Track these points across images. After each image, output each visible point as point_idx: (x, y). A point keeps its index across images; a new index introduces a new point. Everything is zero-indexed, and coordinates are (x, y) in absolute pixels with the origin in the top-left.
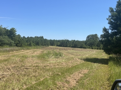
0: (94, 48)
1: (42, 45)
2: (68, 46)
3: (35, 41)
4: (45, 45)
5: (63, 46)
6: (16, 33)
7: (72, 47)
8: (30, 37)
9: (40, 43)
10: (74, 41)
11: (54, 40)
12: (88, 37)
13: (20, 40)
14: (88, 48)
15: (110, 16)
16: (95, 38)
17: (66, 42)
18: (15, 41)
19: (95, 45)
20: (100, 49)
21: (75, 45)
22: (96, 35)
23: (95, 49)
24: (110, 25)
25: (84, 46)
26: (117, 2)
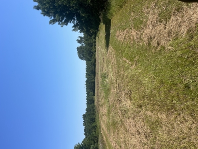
0: (94, 50)
1: (94, 114)
2: (93, 81)
3: (89, 124)
4: (94, 110)
5: (94, 87)
6: (80, 143)
7: (94, 76)
8: (84, 132)
9: (91, 117)
10: (86, 74)
11: (87, 99)
12: (81, 58)
13: (89, 139)
14: (95, 56)
15: (59, 24)
16: (82, 50)
17: (89, 83)
18: (91, 144)
19: (91, 48)
20: (95, 42)
21: (91, 73)
22: (78, 48)
23: (95, 48)
24: (69, 23)
25: (92, 61)
26: (44, 16)
